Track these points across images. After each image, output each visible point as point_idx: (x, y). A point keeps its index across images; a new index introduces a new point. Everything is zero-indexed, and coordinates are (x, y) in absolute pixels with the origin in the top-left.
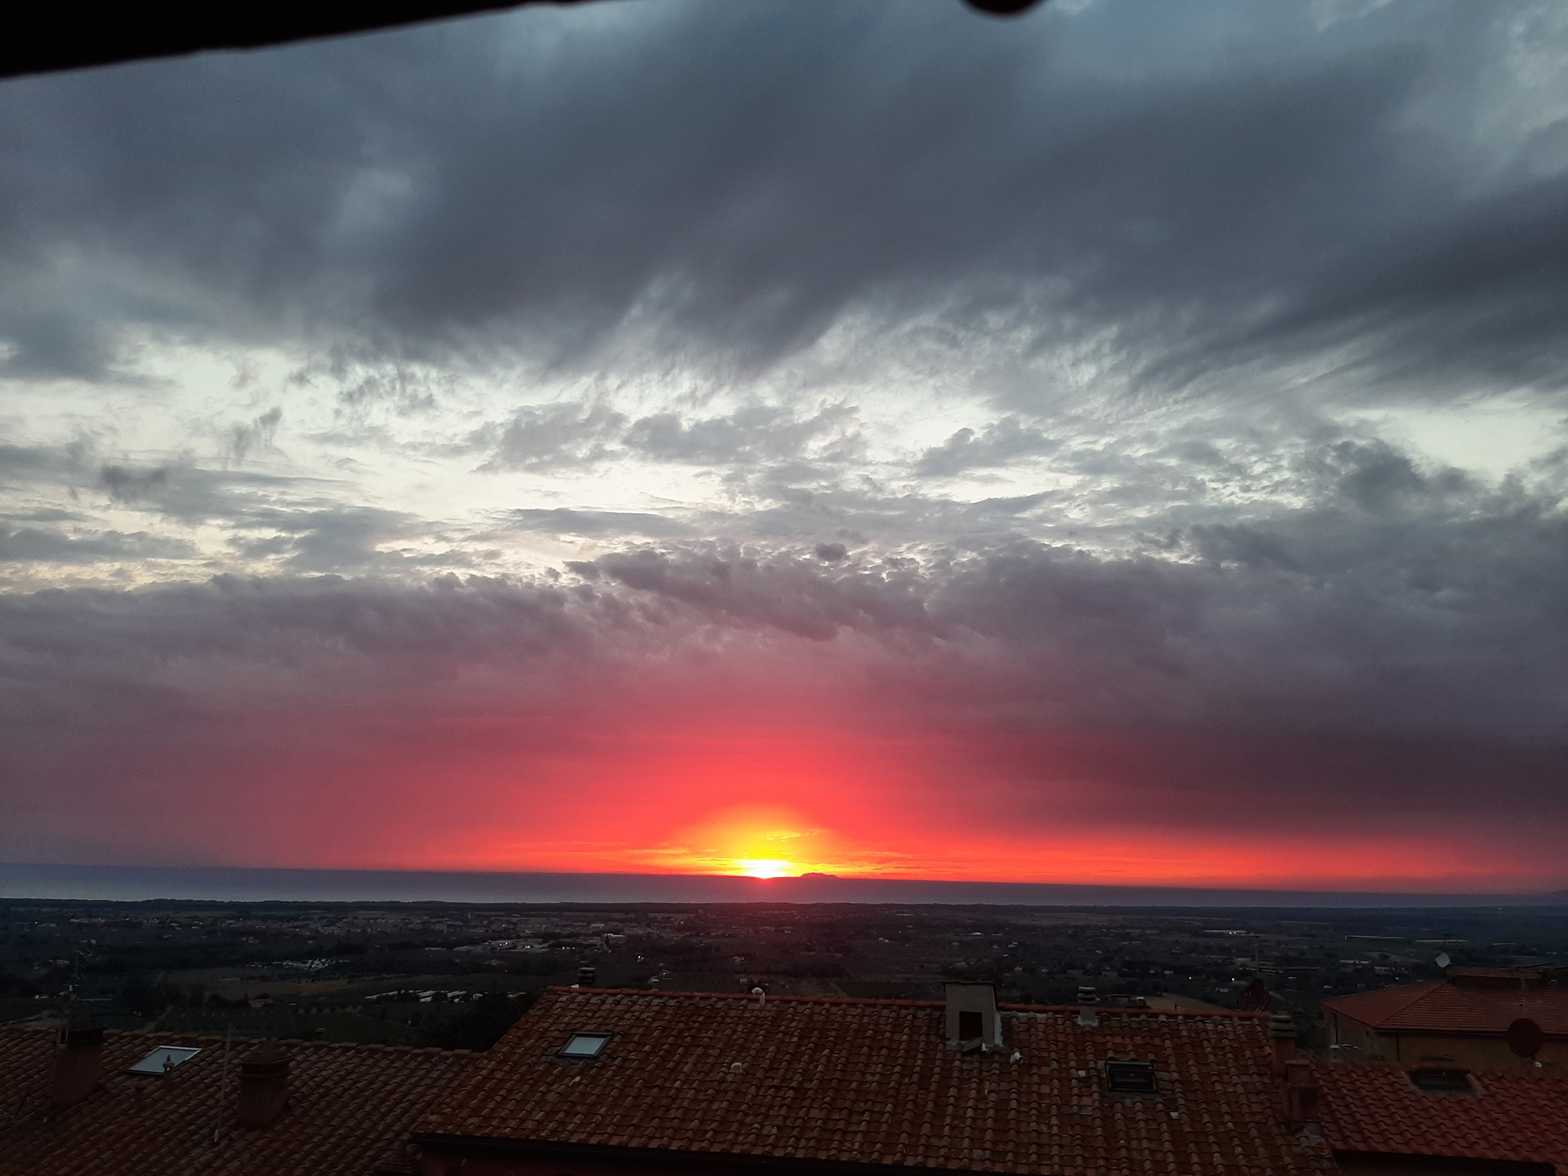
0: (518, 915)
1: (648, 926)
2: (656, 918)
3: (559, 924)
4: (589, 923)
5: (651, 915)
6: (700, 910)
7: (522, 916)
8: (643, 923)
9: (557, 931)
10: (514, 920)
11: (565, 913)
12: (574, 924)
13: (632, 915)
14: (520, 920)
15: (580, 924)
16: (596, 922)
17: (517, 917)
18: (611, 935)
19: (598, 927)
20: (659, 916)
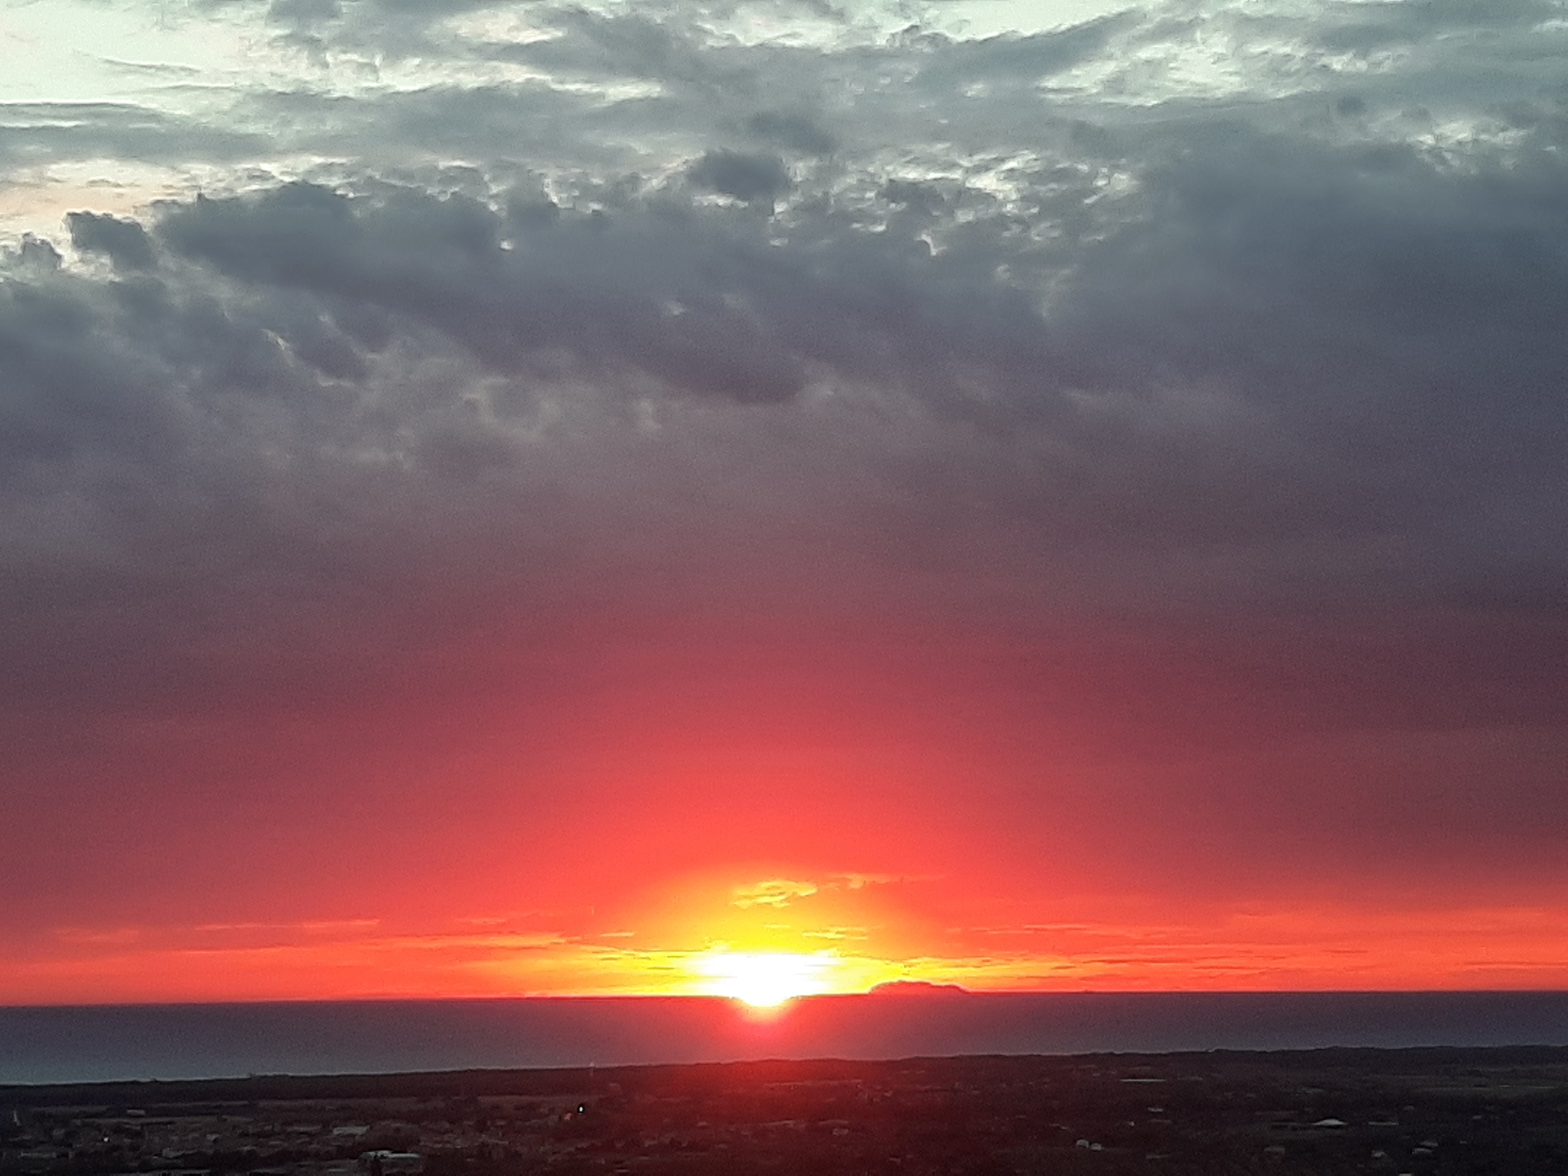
0: (142, 1112)
1: (481, 1127)
2: (497, 1107)
3: (251, 1131)
4: (327, 1126)
5: (486, 1100)
6: (612, 1085)
7: (150, 1113)
8: (466, 1123)
9: (246, 1148)
10: (134, 1125)
11: (262, 1104)
12: (289, 1129)
13: (438, 1103)
14: (148, 1124)
15: (302, 1129)
16: (346, 1121)
17: (141, 1116)
18: (385, 1153)
19: (353, 1136)
20: (508, 1102)
